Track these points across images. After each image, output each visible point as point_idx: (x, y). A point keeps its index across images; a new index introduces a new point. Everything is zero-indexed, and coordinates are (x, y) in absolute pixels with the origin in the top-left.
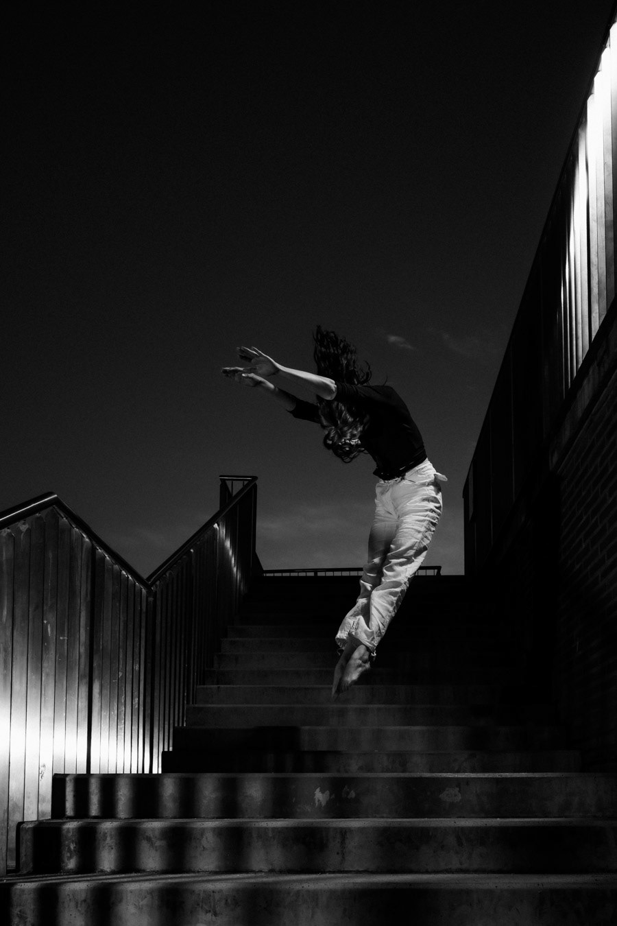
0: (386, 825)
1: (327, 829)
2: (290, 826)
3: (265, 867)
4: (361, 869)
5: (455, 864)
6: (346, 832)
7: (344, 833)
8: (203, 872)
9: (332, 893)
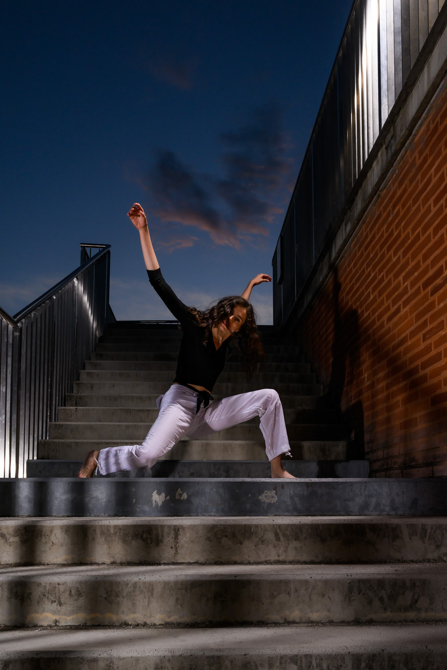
0: (213, 523)
1: (162, 526)
2: (129, 524)
3: (108, 560)
4: (192, 561)
5: (273, 557)
6: (178, 530)
7: (177, 530)
8: (52, 564)
9: (166, 584)
